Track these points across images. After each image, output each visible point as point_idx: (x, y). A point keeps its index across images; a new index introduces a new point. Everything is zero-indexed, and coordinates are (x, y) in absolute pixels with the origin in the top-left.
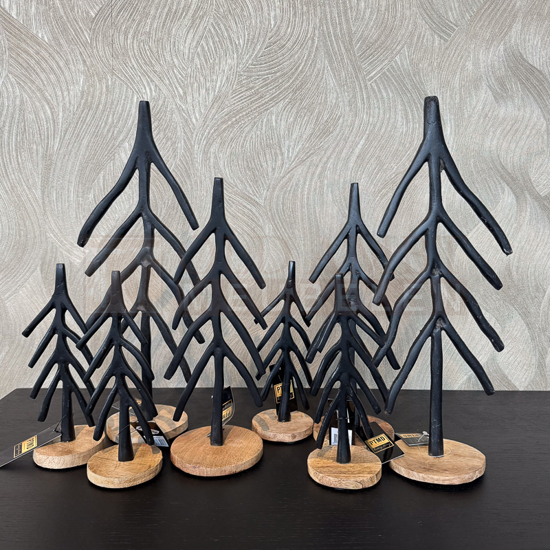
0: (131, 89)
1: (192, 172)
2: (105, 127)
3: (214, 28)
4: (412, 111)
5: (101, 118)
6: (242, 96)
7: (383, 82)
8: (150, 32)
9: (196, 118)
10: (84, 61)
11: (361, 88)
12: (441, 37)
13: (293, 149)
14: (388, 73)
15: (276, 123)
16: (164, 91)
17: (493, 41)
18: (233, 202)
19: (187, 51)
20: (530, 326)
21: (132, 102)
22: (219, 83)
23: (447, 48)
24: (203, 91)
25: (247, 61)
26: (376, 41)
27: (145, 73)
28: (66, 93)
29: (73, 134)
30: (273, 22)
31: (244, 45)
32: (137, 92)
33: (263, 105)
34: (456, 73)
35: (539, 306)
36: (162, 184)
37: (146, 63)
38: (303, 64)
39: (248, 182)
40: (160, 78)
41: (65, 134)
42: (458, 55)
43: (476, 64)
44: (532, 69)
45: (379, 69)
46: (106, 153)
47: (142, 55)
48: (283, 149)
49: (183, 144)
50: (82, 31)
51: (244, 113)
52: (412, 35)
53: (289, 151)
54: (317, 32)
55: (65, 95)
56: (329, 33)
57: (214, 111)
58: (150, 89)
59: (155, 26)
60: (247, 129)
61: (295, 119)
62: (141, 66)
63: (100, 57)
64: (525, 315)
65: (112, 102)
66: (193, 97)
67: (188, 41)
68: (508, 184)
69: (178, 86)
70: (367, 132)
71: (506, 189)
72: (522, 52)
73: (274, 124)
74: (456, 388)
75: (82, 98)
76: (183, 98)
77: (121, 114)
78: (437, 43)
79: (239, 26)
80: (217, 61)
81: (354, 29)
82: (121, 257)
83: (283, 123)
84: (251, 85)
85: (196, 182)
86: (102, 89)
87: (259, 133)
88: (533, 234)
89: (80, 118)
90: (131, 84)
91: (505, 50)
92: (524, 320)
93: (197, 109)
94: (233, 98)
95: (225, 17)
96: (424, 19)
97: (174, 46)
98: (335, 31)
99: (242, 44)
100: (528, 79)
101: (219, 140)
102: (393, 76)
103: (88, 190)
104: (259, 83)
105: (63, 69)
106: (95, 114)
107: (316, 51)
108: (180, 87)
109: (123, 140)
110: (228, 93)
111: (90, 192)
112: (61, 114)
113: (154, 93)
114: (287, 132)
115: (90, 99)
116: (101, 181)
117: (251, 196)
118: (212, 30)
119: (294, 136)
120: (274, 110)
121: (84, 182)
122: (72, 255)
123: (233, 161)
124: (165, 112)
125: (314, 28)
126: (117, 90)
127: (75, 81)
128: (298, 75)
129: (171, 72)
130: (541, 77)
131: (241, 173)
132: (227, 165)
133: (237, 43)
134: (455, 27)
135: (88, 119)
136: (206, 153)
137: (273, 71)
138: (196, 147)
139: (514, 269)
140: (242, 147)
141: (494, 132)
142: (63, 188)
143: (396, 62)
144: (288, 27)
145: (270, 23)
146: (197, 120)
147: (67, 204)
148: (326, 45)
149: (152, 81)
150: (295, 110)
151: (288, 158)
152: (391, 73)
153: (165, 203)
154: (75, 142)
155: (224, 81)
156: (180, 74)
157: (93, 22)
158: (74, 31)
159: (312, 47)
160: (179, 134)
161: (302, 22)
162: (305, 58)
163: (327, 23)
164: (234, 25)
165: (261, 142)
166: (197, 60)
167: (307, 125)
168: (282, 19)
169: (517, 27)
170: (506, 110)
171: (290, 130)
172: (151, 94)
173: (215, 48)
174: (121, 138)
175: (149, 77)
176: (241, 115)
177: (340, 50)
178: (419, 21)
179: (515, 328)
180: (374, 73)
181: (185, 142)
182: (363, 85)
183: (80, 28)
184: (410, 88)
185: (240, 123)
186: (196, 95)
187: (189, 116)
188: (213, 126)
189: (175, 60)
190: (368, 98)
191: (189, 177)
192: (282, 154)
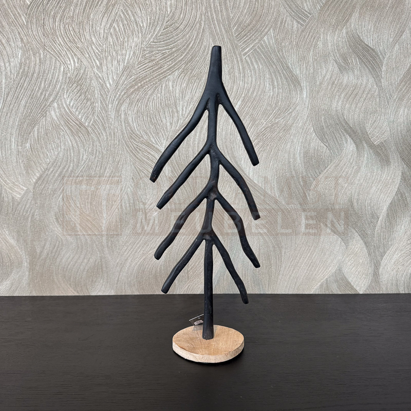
0: (59, 61)
1: (107, 125)
2: (38, 91)
3: (123, 13)
4: (277, 79)
5: (35, 84)
6: (146, 67)
7: (255, 57)
8: (73, 16)
9: (110, 83)
10: (22, 39)
11: (237, 61)
12: (298, 22)
13: (186, 108)
14: (258, 50)
15: (173, 87)
16: (85, 62)
17: (338, 26)
18: (139, 149)
19: (102, 32)
20: (367, 244)
21: (59, 71)
22: (127, 56)
23: (303, 31)
24: (115, 63)
25: (150, 39)
26: (249, 25)
27: (70, 49)
28: (7, 64)
29: (14, 96)
30: (169, 10)
31: (147, 27)
32: (63, 63)
33: (162, 73)
34: (310, 50)
35: (374, 229)
36: (83, 135)
37: (70, 41)
38: (193, 42)
39: (151, 134)
40: (82, 53)
41: (7, 97)
42: (312, 36)
43: (325, 44)
44: (367, 48)
45: (251, 46)
46: (40, 111)
47: (67, 34)
48: (178, 108)
49: (99, 103)
50: (20, 15)
51: (147, 80)
52: (276, 20)
53: (183, 110)
54: (203, 17)
55: (7, 66)
56: (213, 18)
57: (124, 78)
58: (74, 61)
59: (77, 12)
60: (150, 92)
61: (187, 84)
62: (66, 43)
63: (34, 36)
64: (363, 236)
65: (44, 72)
66: (107, 68)
67: (103, 24)
68: (350, 136)
69: (95, 59)
70: (243, 95)
71: (349, 140)
72: (360, 35)
73: (171, 88)
74: (312, 293)
75: (20, 69)
76: (100, 68)
77: (51, 81)
78: (295, 26)
79: (143, 12)
80: (126, 39)
81: (232, 15)
82: (52, 193)
83: (178, 88)
84: (153, 58)
85: (110, 134)
86: (36, 61)
87: (159, 95)
88: (369, 174)
89: (19, 84)
90: (59, 57)
91: (347, 33)
92: (363, 240)
93: (110, 77)
94: (139, 68)
95: (132, 5)
96: (285, 8)
97: (92, 27)
98: (217, 16)
99: (145, 26)
100: (364, 56)
101: (128, 101)
102: (262, 52)
103: (25, 140)
104: (159, 56)
105: (5, 45)
106: (31, 81)
107: (203, 32)
108: (97, 59)
109: (53, 101)
110: (134, 64)
111: (27, 142)
112: (4, 81)
113: (76, 64)
114: (181, 95)
115: (26, 68)
116: (36, 133)
117: (154, 145)
118: (122, 15)
119: (187, 98)
120: (171, 77)
121: (22, 134)
122: (13, 192)
123: (139, 117)
124: (86, 79)
125: (201, 14)
126: (48, 62)
127: (14, 55)
128: (189, 50)
129: (90, 48)
130: (374, 54)
131: (146, 126)
132: (135, 120)
133: (141, 25)
134: (309, 15)
135: (25, 85)
136: (118, 111)
137: (170, 47)
138: (110, 106)
139: (355, 201)
140: (146, 107)
141: (339, 96)
142: (6, 139)
143: (264, 41)
144: (181, 13)
145: (167, 10)
146: (110, 85)
147: (9, 151)
148: (210, 28)
149: (75, 55)
150: (187, 78)
151: (182, 115)
152: (260, 49)
153: (86, 150)
154: (15, 103)
155: (131, 55)
156: (97, 49)
157: (28, 8)
158: (14, 15)
159: (199, 29)
160: (96, 96)
161: (192, 10)
162: (194, 37)
163: (211, 11)
164: (139, 12)
165: (161, 103)
166: (110, 39)
167: (197, 90)
168: (176, 7)
169: (356, 15)
170: (348, 79)
171: (183, 93)
172: (75, 65)
173: (124, 29)
174: (51, 99)
175: (73, 51)
176: (145, 81)
177: (221, 31)
178: (282, 9)
179: (356, 246)
180: (248, 49)
181: (101, 102)
182: (239, 59)
183: (18, 13)
184: (275, 61)
185: (144, 88)
186: (110, 65)
187: (105, 82)
188: (124, 90)
189: (93, 39)
190: (243, 68)
191: (105, 129)
192: (178, 112)
